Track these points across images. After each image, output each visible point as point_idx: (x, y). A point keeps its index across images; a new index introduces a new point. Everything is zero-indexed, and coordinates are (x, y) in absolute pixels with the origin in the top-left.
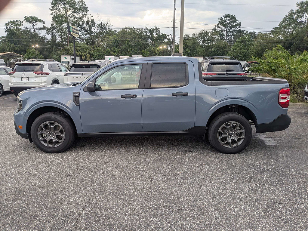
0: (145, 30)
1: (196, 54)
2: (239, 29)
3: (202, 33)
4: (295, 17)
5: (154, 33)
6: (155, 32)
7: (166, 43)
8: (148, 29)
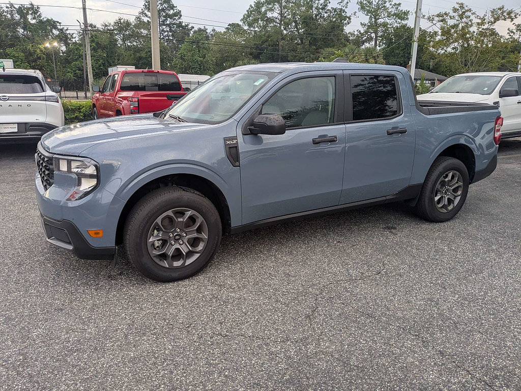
0: (7, 7)
1: (118, 60)
2: (180, 22)
3: (121, 24)
4: (263, 9)
5: (29, 17)
6: (31, 14)
7: (57, 36)
8: (14, 8)
